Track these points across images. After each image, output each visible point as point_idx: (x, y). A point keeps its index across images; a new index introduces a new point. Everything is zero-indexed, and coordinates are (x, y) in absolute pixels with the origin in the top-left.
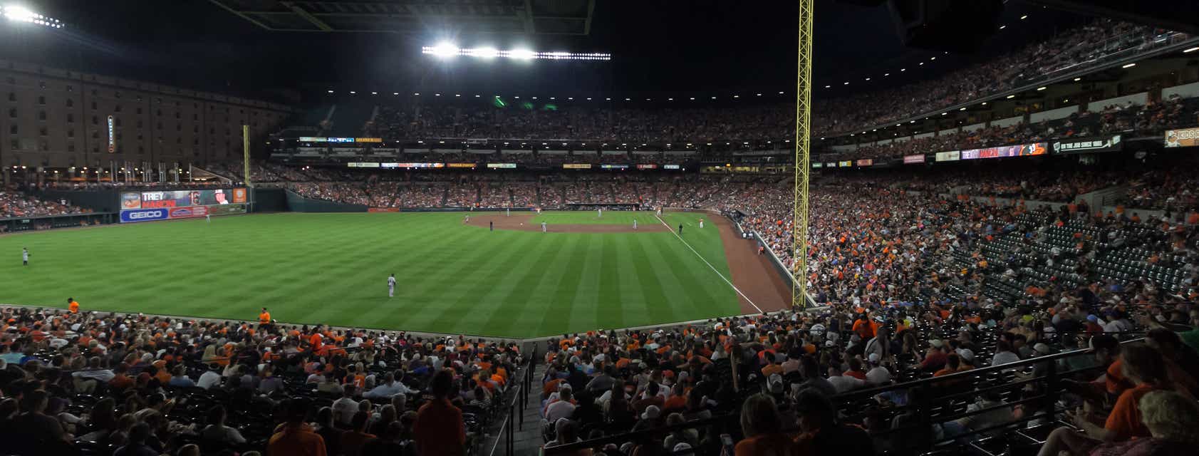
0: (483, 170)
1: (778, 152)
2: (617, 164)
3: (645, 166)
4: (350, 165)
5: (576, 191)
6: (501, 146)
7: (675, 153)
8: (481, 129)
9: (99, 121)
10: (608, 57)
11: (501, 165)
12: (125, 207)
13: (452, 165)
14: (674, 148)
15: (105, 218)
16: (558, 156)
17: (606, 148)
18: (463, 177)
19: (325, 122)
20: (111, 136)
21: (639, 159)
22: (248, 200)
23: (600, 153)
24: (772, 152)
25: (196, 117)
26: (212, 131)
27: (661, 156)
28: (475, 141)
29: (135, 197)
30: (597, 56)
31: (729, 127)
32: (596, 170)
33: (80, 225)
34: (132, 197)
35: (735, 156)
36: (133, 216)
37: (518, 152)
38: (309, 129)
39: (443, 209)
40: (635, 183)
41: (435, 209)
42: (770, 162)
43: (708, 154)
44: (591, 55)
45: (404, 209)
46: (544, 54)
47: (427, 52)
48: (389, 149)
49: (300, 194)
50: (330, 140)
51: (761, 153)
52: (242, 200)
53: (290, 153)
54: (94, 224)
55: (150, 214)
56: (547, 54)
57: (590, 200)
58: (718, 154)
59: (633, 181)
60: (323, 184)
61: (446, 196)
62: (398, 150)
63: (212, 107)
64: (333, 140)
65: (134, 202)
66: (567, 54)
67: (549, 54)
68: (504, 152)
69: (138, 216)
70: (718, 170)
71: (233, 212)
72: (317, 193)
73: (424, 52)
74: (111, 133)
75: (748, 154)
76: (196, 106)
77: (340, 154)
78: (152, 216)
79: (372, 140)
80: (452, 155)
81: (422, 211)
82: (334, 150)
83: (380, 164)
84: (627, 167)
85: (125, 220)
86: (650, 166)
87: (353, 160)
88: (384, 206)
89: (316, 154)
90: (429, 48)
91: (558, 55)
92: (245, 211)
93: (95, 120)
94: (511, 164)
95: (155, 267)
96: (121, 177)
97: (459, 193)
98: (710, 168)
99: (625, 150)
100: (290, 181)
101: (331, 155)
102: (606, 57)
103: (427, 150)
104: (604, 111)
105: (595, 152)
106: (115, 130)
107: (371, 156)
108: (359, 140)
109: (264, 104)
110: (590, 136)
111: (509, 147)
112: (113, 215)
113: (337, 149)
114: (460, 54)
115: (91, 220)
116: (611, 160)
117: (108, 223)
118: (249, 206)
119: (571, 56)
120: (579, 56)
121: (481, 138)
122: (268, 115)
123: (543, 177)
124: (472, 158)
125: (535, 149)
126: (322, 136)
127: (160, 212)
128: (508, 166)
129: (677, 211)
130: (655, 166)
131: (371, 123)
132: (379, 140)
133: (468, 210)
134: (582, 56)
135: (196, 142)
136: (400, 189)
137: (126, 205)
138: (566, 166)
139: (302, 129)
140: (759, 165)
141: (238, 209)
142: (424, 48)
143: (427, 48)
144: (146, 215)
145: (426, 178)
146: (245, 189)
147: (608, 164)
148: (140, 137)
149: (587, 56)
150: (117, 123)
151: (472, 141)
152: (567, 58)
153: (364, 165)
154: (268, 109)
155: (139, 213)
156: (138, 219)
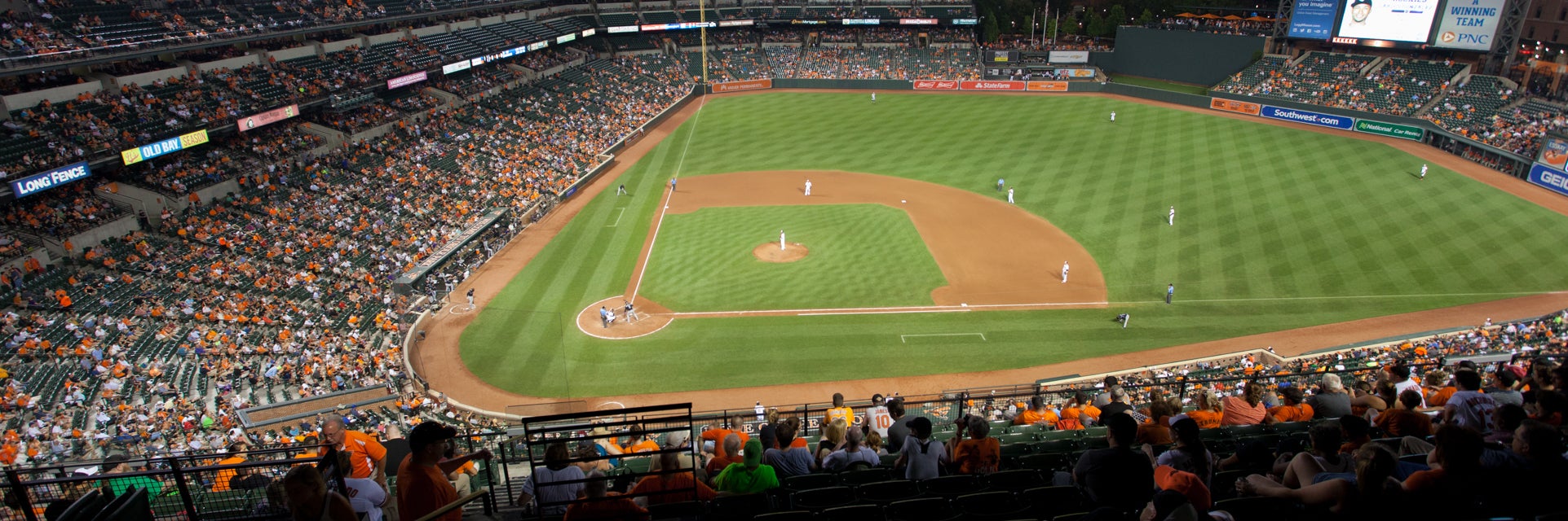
12: (1542, 161)
29: (1563, 148)
34: (1558, 147)
36: (1546, 175)
65: (1558, 155)
69: (1552, 179)
85: (1533, 179)
112: (1525, 165)
117: (1516, 175)
137: (1545, 157)
155: (1555, 176)
156: (1549, 185)
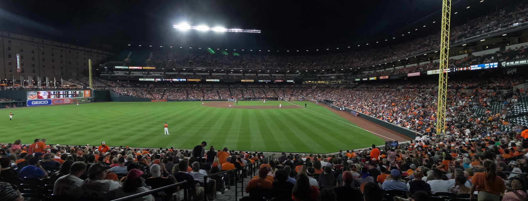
0: (203, 82)
1: (338, 75)
2: (265, 80)
3: (278, 81)
4: (140, 79)
5: (248, 92)
6: (212, 71)
7: (291, 75)
8: (203, 63)
9: (11, 57)
10: (259, 31)
11: (212, 80)
13: (189, 80)
14: (290, 73)
15: (19, 104)
16: (238, 76)
17: (260, 73)
18: (194, 85)
19: (127, 59)
20: (18, 64)
21: (275, 78)
22: (91, 96)
23: (257, 75)
24: (335, 75)
25: (62, 56)
26: (70, 63)
27: (285, 76)
28: (200, 69)
29: (34, 93)
30: (254, 31)
31: (314, 64)
32: (256, 83)
33: (6, 107)
34: (33, 94)
35: (318, 76)
36: (33, 103)
37: (220, 74)
38: (120, 62)
39: (187, 100)
40: (274, 89)
41: (183, 100)
42: (334, 79)
43: (306, 76)
44: (252, 30)
45: (169, 100)
46: (230, 29)
47: (176, 27)
48: (159, 73)
49: (117, 93)
50: (130, 68)
51: (330, 75)
52: (88, 96)
53: (110, 74)
54: (12, 107)
55: (42, 102)
56: (232, 29)
57: (255, 96)
58: (311, 75)
59: (273, 88)
60: (128, 89)
61: (188, 94)
62: (163, 73)
63: (70, 52)
64: (131, 68)
65: (34, 96)
66: (241, 30)
67: (233, 29)
68: (213, 74)
69: (36, 103)
70: (310, 83)
71: (83, 101)
72: (126, 92)
73: (174, 27)
74: (18, 63)
75: (324, 75)
76: (61, 50)
77: (135, 75)
78: (43, 103)
79: (151, 68)
80: (189, 75)
81: (178, 101)
82: (131, 72)
83: (155, 80)
84: (270, 81)
85: (29, 105)
86: (281, 81)
87: (142, 77)
88: (159, 99)
89: (123, 74)
90: (177, 26)
91: (237, 30)
92: (90, 101)
93: (10, 56)
94: (217, 80)
95: (60, 125)
96: (26, 84)
97: (194, 93)
98: (306, 82)
99: (268, 73)
100: (111, 87)
101: (130, 75)
102: (259, 32)
103: (177, 73)
104: (258, 56)
105: (255, 74)
106: (20, 61)
107: (150, 75)
108: (144, 68)
109: (95, 51)
110: (252, 67)
111: (215, 72)
112: (23, 102)
113: (133, 72)
114: (191, 29)
115: (12, 105)
116: (263, 78)
117: (20, 106)
118: (91, 99)
119: (243, 31)
120: (247, 31)
121: (202, 67)
122: (98, 56)
123: (231, 86)
124: (198, 77)
125: (227, 73)
126: (126, 66)
127: (47, 101)
128: (216, 80)
129: (295, 100)
130: (283, 81)
131: (149, 60)
132: (154, 68)
133: (200, 100)
134: (248, 31)
135: (62, 68)
136: (165, 91)
137: (30, 98)
138: (242, 81)
139: (116, 62)
140: (329, 80)
141: (87, 100)
142: (174, 25)
143: (176, 25)
144: (40, 102)
145: (177, 86)
146: (89, 91)
147: (262, 80)
148: (33, 66)
149: (250, 31)
150: (21, 58)
151: (198, 69)
152: (241, 32)
153: (147, 80)
154: (97, 53)
155: (36, 102)
156: (36, 105)
